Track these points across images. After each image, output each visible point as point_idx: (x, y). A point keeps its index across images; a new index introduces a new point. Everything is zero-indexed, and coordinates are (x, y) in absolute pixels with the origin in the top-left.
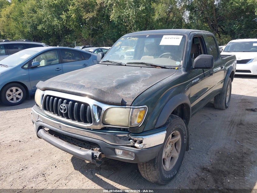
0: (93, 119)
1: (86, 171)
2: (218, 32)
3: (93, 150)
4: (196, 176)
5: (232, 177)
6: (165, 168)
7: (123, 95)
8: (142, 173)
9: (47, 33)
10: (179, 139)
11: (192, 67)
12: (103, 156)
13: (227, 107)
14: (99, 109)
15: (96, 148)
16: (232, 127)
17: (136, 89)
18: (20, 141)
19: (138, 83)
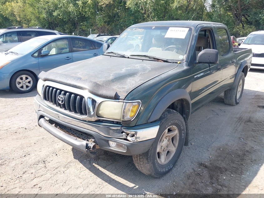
0: (87, 111)
1: (85, 161)
2: (241, 21)
3: (88, 141)
4: (192, 171)
5: (229, 174)
6: (159, 162)
7: (118, 88)
8: (136, 165)
9: (63, 20)
10: (177, 133)
11: (195, 61)
12: (97, 147)
13: (237, 103)
14: (94, 102)
15: (92, 139)
16: (239, 124)
17: (132, 84)
18: (25, 129)
19: (135, 77)
